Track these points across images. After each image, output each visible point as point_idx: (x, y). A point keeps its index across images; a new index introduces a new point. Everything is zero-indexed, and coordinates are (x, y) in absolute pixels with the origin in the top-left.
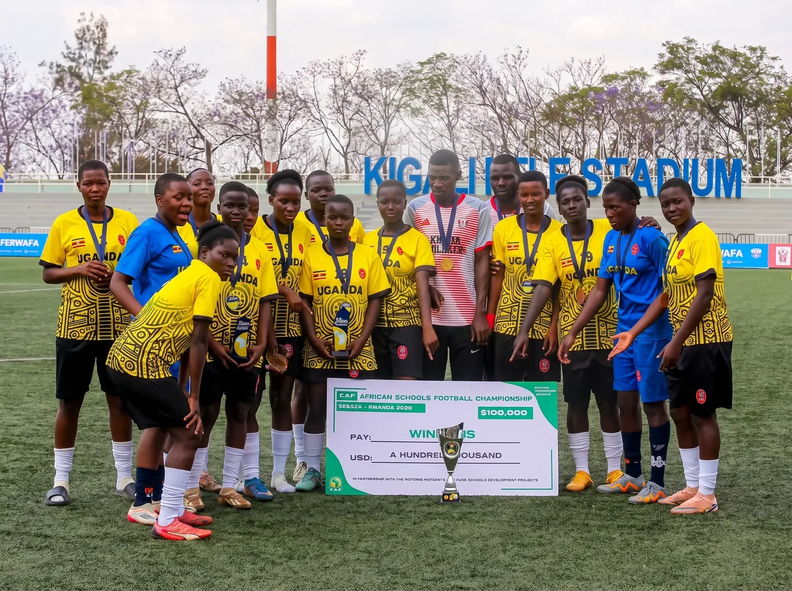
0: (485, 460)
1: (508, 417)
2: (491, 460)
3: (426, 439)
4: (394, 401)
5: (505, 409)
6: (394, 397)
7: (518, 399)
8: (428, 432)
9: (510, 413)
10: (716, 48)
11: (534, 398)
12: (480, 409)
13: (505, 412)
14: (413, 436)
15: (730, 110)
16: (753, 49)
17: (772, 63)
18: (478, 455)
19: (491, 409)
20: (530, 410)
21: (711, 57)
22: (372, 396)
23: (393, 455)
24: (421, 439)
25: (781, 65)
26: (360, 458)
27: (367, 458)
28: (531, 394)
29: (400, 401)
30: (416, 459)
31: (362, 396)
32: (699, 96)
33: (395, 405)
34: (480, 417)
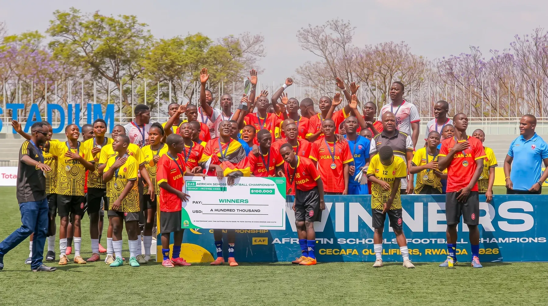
0: (253, 213)
1: (264, 193)
2: (256, 213)
3: (226, 203)
4: (212, 186)
5: (262, 190)
6: (212, 184)
7: (268, 185)
8: (228, 200)
9: (264, 191)
10: (96, 16)
11: (275, 185)
12: (251, 189)
13: (262, 191)
14: (220, 202)
15: (109, 65)
16: (126, 18)
17: (142, 28)
18: (250, 211)
19: (256, 189)
20: (273, 190)
21: (92, 23)
22: (202, 184)
23: (212, 210)
24: (224, 203)
25: (149, 29)
26: (197, 212)
27: (200, 212)
28: (273, 183)
29: (215, 186)
30: (222, 212)
31: (198, 184)
32: (83, 54)
33: (213, 188)
34: (251, 193)
